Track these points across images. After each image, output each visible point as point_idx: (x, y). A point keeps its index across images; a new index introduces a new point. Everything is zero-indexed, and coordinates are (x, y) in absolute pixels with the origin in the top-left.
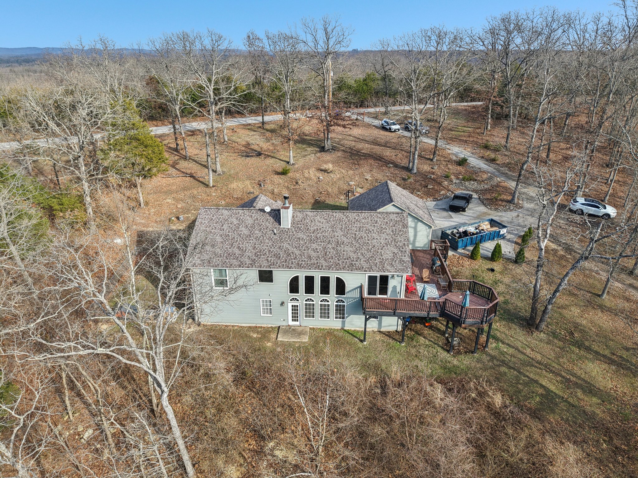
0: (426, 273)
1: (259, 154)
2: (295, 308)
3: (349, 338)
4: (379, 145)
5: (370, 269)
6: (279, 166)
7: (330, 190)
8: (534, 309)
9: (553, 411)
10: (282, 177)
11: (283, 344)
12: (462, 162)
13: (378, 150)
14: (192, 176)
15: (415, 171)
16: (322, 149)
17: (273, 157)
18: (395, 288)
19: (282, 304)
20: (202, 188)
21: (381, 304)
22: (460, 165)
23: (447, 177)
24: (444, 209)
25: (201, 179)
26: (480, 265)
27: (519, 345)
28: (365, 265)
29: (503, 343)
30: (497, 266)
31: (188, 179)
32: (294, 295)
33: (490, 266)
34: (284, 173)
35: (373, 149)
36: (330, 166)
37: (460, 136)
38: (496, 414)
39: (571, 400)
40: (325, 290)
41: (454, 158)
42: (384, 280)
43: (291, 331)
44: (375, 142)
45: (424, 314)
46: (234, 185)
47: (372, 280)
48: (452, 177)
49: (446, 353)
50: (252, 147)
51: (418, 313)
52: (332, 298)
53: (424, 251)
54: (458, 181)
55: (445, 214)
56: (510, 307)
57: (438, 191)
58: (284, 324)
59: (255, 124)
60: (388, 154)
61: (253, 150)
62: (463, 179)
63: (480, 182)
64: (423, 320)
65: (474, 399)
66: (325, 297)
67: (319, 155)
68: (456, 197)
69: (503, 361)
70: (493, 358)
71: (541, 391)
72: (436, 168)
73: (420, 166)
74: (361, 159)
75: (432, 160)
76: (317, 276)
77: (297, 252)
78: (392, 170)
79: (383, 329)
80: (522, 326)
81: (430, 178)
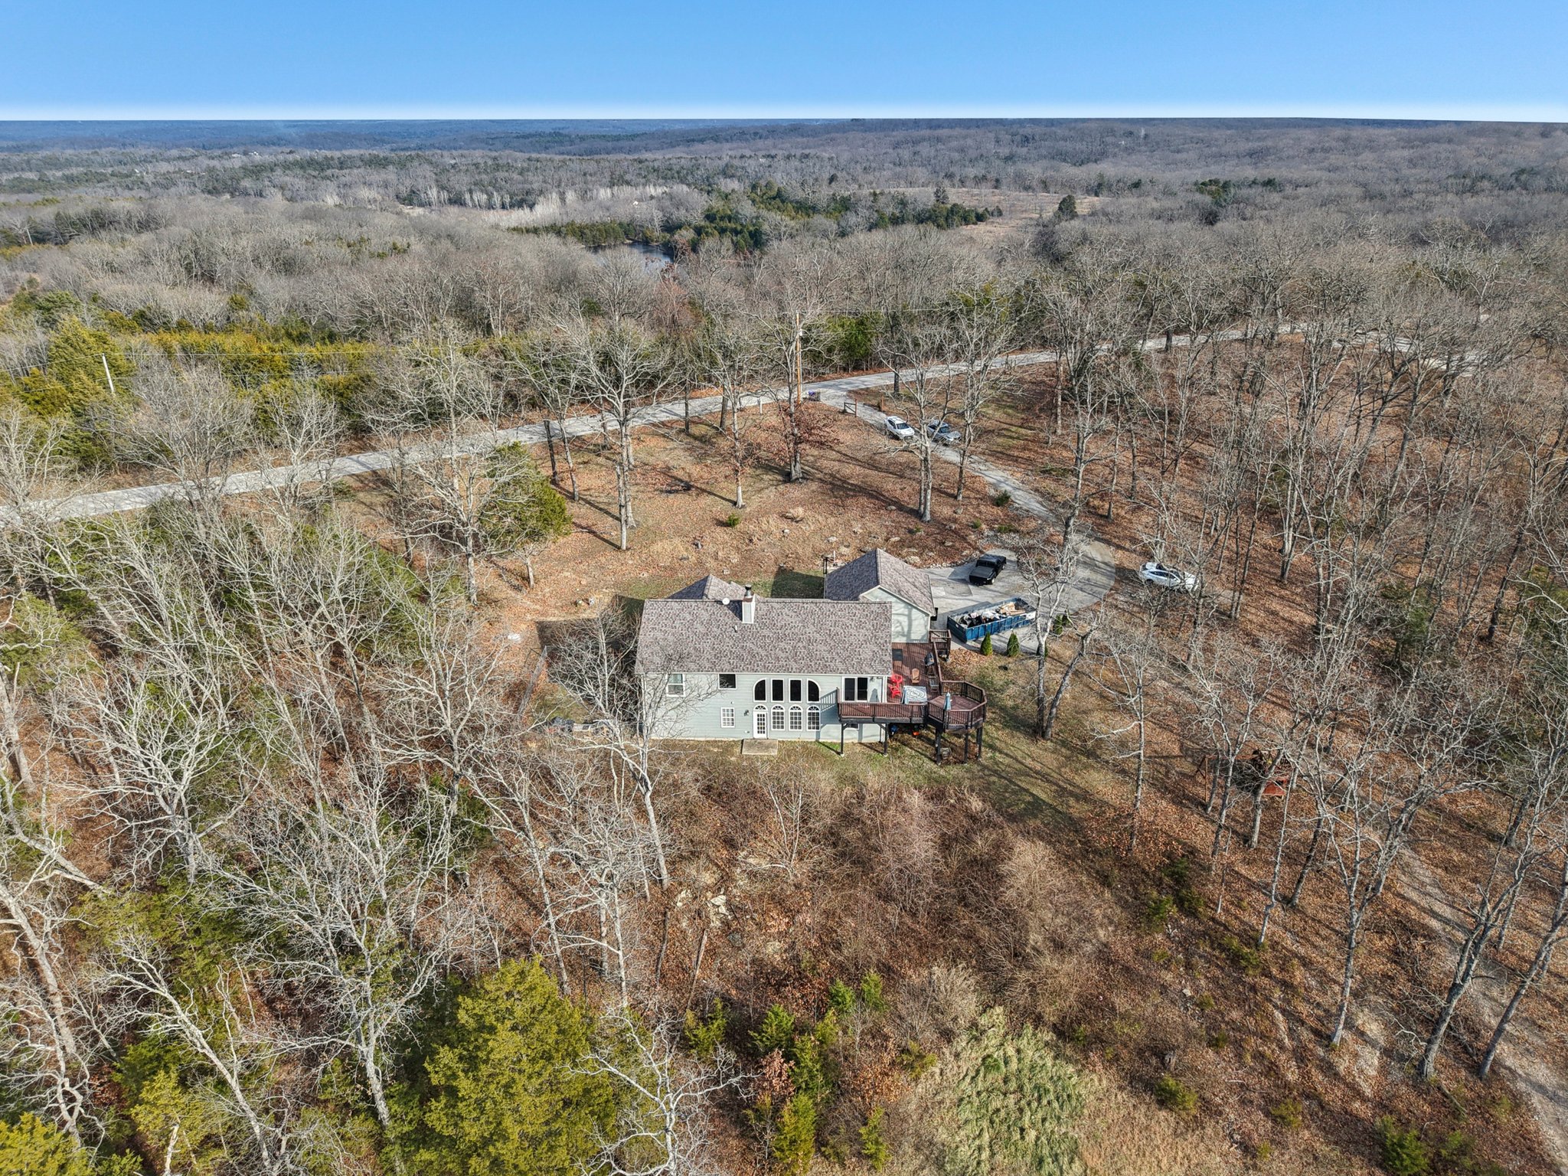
0: (915, 674)
1: (688, 488)
2: (761, 718)
3: (825, 750)
4: (877, 469)
5: (847, 671)
6: (722, 510)
7: (800, 551)
8: (1041, 711)
9: (1036, 817)
10: (729, 530)
11: (748, 758)
12: (1002, 500)
13: (874, 477)
14: (591, 532)
15: (928, 517)
16: (787, 478)
17: (710, 493)
18: (875, 691)
19: (746, 713)
20: (610, 553)
21: (859, 710)
22: (998, 505)
23: (975, 526)
24: (963, 581)
25: (606, 536)
26: (990, 661)
27: (1019, 755)
28: (841, 666)
29: (1001, 752)
30: (1011, 663)
31: (586, 536)
32: (760, 703)
33: (1002, 663)
34: (730, 524)
35: (866, 476)
36: (799, 511)
37: (1010, 448)
38: (973, 818)
39: (1060, 808)
40: (796, 695)
41: (992, 492)
42: (863, 683)
43: (756, 744)
44: (872, 464)
45: (906, 720)
46: (657, 547)
47: (849, 683)
48: (984, 526)
49: (932, 764)
50: (675, 473)
51: (899, 719)
52: (804, 705)
53: (921, 645)
54: (991, 533)
55: (963, 588)
56: (1020, 712)
57: (959, 551)
58: (749, 736)
59: (672, 422)
60: (890, 486)
61: (676, 479)
62: (999, 530)
63: (1023, 535)
64: (909, 728)
65: (953, 806)
66: (796, 703)
67: (781, 488)
68: (981, 563)
69: (995, 772)
70: (985, 767)
71: (1029, 799)
72: (960, 511)
73: (937, 508)
74: (848, 496)
75: (955, 497)
76: (787, 681)
77: (763, 653)
78: (894, 515)
79: (864, 741)
80: (1026, 733)
81: (950, 529)
